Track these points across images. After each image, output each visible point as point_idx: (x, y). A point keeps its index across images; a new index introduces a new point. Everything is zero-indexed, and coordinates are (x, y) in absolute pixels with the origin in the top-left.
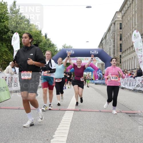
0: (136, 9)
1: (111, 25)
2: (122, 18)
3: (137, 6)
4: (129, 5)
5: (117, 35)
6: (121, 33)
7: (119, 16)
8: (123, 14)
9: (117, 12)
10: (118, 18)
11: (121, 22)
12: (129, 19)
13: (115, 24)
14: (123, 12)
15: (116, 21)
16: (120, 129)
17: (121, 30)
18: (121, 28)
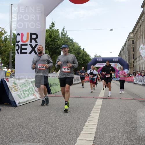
0: (143, 31)
1: (127, 41)
2: (134, 37)
3: (143, 29)
4: (138, 28)
5: (131, 48)
6: (133, 46)
7: (132, 35)
8: (134, 34)
9: (130, 33)
10: (131, 36)
11: (133, 39)
12: (138, 37)
13: (129, 40)
14: (134, 33)
15: (130, 39)
16: (134, 110)
17: (133, 45)
18: (133, 43)
